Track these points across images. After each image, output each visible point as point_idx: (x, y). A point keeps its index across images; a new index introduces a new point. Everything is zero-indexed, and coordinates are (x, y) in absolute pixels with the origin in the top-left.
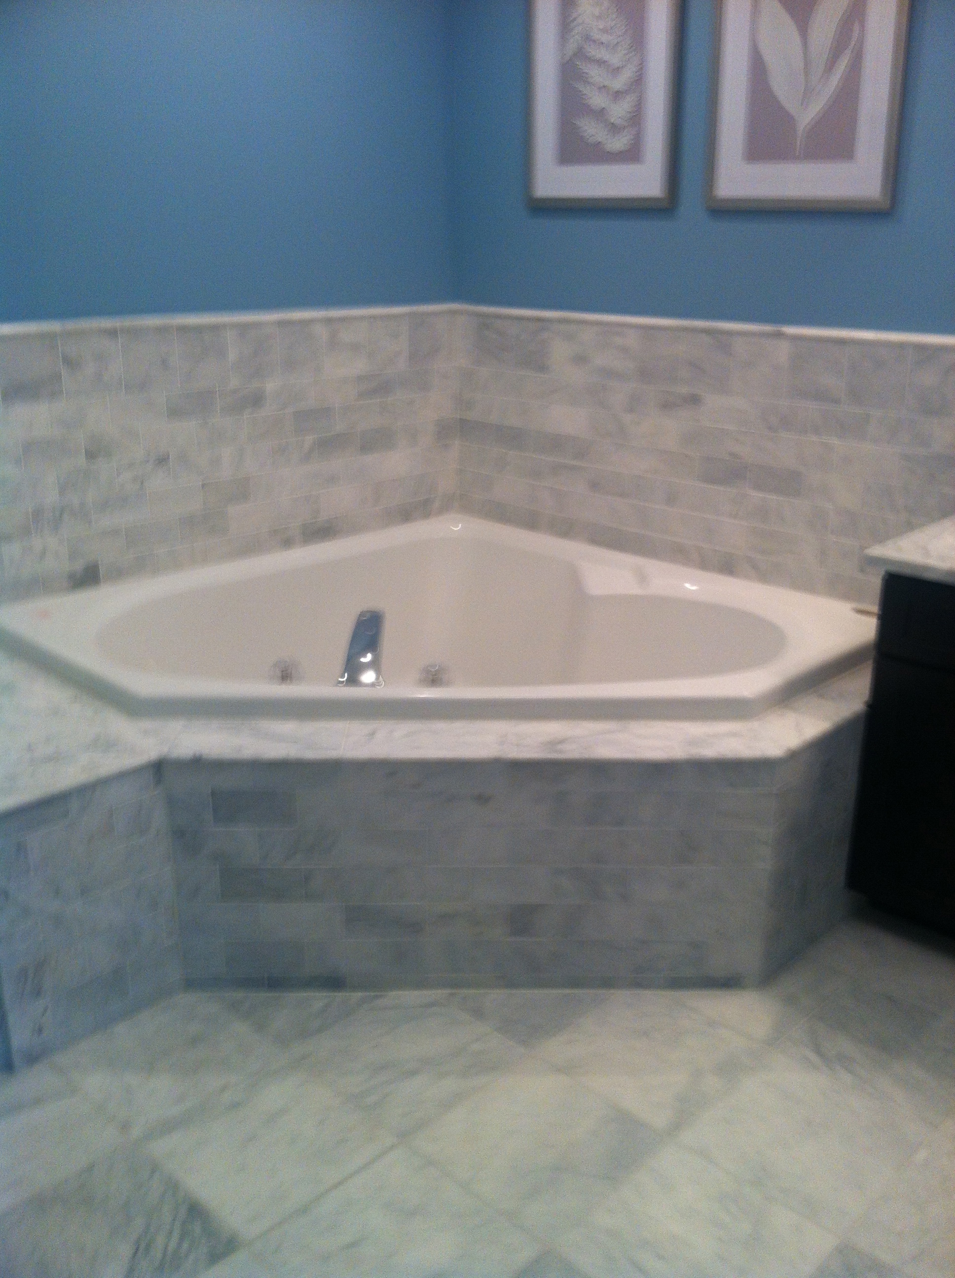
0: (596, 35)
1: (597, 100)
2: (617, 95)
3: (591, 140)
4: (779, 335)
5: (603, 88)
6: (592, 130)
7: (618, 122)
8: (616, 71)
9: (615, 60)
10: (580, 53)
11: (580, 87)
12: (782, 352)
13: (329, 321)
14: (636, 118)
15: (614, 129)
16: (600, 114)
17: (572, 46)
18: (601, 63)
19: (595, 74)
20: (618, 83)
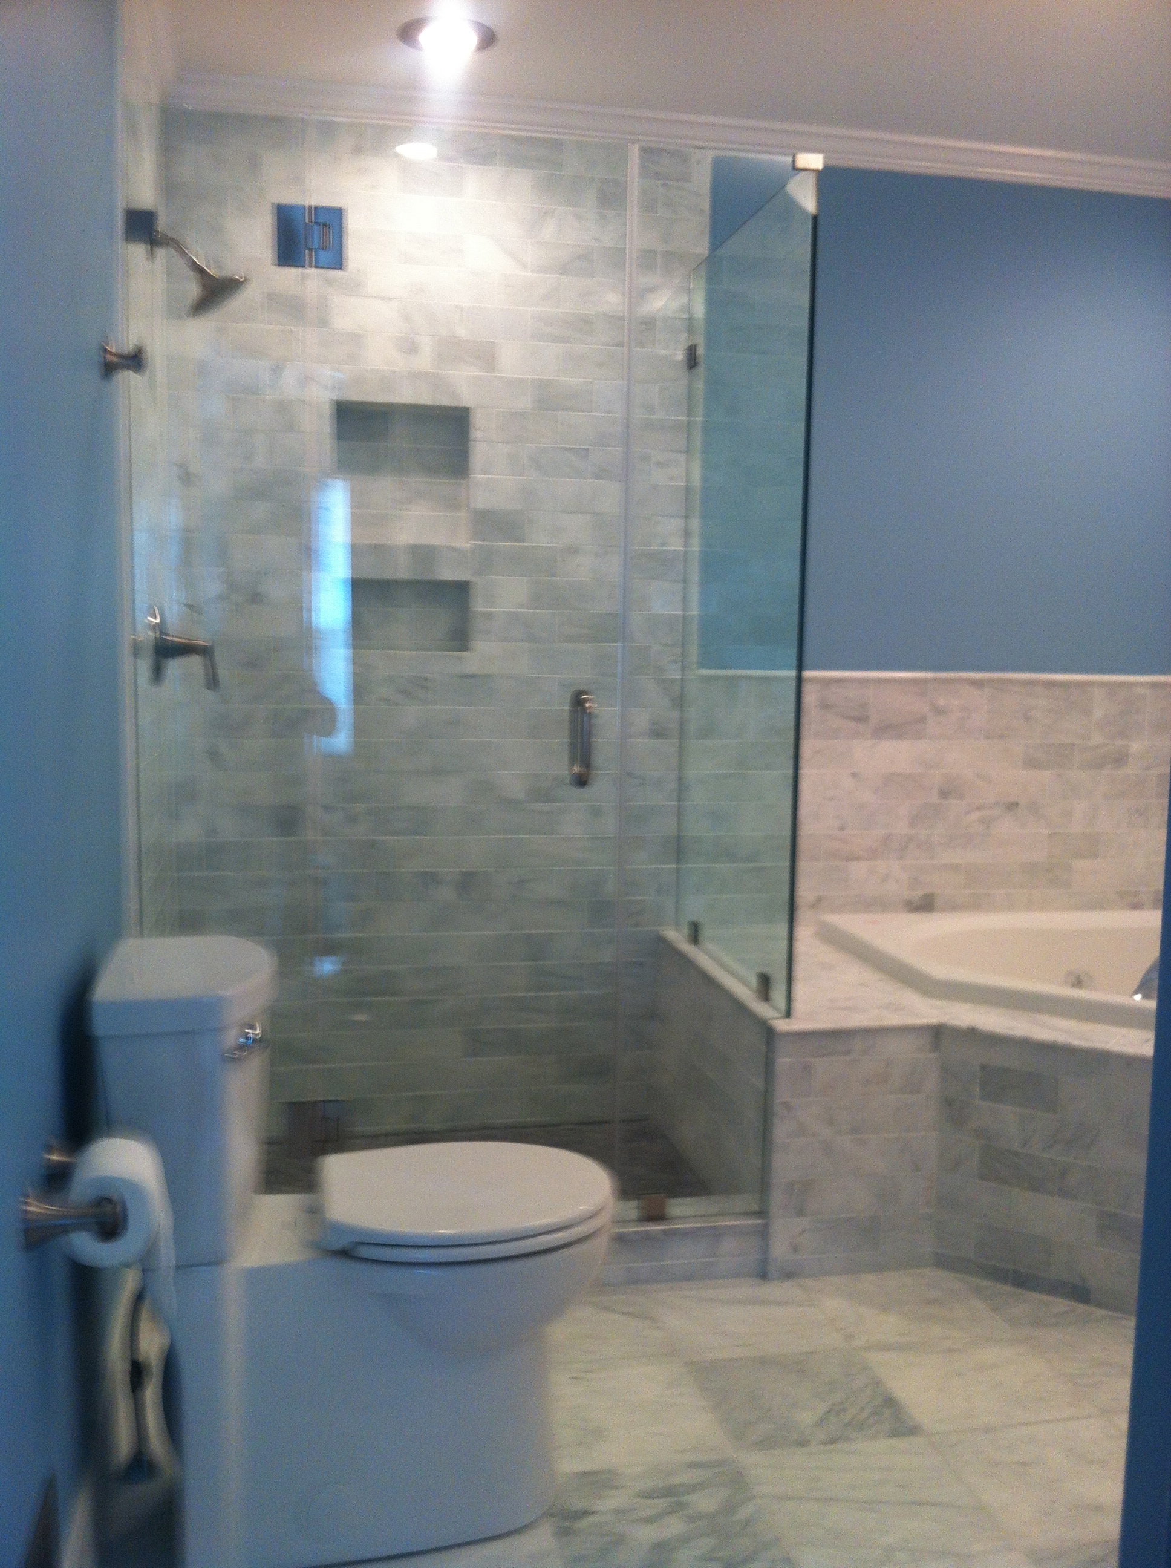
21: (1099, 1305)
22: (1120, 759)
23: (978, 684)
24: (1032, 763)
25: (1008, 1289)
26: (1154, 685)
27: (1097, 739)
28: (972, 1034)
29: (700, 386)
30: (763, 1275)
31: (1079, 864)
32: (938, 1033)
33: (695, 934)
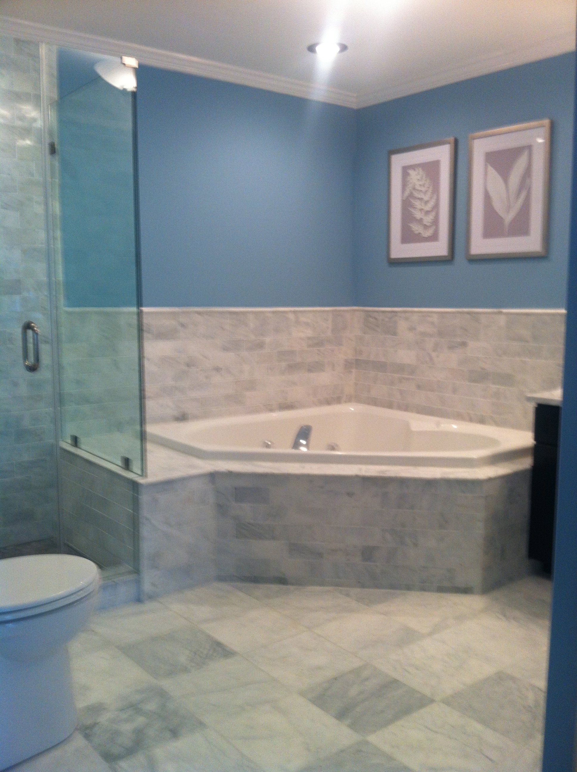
0: (418, 187)
1: (418, 215)
2: (427, 213)
3: (416, 232)
4: (501, 313)
5: (421, 210)
6: (416, 228)
7: (428, 224)
8: (426, 202)
9: (426, 198)
10: (411, 195)
11: (412, 210)
12: (502, 320)
13: (295, 312)
14: (436, 222)
15: (426, 227)
16: (420, 221)
17: (407, 193)
18: (421, 199)
19: (418, 204)
20: (428, 207)
21: (292, 584)
22: (261, 345)
23: (199, 313)
24: (225, 349)
25: (252, 585)
26: (274, 312)
27: (252, 337)
28: (230, 474)
29: (57, 164)
30: (139, 600)
31: (248, 394)
32: (213, 476)
33: (75, 441)
